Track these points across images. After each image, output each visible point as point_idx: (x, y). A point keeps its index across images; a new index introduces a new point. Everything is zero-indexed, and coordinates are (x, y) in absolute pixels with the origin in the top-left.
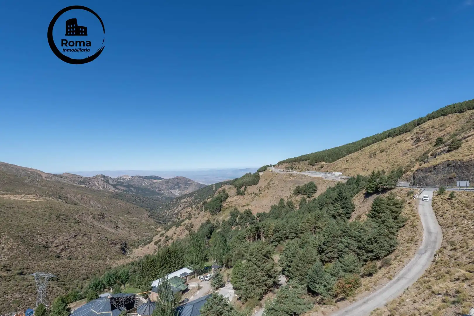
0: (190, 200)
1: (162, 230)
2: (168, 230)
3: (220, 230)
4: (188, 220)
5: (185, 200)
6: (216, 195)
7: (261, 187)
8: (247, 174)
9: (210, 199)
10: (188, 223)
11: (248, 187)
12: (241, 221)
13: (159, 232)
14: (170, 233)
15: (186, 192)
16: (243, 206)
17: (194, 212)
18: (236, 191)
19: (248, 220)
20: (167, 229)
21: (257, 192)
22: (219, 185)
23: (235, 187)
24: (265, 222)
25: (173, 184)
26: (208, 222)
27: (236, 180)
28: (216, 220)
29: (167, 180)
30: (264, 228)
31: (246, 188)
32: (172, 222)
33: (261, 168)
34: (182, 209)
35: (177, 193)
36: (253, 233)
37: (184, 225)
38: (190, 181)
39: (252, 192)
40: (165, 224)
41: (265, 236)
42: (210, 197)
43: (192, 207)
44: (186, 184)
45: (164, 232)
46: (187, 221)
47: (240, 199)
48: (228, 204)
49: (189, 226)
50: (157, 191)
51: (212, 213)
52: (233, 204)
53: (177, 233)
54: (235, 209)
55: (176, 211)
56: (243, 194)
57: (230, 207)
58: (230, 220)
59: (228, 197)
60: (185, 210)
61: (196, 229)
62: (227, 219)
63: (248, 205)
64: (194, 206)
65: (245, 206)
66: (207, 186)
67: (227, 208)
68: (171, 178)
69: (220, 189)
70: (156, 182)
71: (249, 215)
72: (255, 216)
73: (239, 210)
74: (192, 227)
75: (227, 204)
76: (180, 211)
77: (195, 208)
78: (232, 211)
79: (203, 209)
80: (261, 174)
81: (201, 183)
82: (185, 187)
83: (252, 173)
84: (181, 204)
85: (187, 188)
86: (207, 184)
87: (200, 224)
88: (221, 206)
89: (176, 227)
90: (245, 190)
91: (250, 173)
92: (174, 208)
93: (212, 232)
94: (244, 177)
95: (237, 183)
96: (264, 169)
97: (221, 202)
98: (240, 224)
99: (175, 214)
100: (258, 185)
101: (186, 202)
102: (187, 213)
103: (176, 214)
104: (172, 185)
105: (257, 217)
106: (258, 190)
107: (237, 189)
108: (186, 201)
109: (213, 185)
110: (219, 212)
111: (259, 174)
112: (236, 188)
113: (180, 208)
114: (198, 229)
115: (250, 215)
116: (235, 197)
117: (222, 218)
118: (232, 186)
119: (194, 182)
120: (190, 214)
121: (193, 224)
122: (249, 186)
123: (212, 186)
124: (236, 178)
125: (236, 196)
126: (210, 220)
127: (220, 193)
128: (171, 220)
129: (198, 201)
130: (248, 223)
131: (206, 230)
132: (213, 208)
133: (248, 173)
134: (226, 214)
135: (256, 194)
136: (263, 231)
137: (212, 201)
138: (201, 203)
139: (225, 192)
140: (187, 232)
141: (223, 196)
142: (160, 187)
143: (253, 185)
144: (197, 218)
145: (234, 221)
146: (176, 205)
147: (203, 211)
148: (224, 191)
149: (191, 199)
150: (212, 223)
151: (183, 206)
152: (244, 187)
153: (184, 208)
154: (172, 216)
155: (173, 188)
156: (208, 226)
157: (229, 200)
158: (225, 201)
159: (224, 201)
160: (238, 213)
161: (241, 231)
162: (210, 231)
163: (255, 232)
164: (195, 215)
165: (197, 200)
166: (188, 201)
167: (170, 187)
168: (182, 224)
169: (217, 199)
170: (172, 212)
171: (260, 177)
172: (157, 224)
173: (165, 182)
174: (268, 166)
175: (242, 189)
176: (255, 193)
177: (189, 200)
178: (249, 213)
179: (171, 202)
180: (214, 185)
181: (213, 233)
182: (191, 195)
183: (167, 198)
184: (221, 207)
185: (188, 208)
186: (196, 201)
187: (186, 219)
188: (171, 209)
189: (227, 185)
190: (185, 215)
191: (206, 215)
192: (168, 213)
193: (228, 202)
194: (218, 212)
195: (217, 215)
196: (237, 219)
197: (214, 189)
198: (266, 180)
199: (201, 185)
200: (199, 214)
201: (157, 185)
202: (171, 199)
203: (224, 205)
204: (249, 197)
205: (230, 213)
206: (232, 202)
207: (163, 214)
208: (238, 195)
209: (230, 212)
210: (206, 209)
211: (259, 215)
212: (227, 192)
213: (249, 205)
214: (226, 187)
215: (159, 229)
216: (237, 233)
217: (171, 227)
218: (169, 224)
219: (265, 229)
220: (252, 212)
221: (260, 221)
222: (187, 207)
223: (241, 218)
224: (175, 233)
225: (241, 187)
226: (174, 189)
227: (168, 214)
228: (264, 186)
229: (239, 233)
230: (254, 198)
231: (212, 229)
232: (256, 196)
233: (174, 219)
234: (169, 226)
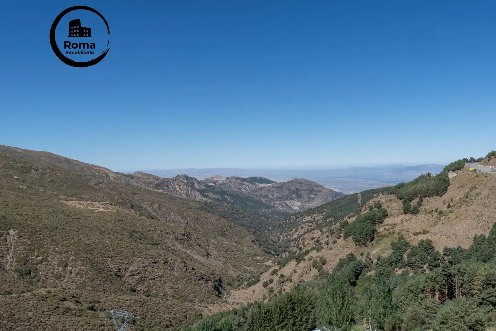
0: (319, 218)
1: (273, 264)
2: (284, 266)
3: (372, 273)
4: (315, 251)
5: (309, 218)
6: (365, 212)
7: (452, 200)
8: (422, 177)
9: (354, 219)
10: (317, 257)
11: (425, 200)
12: (413, 259)
13: (270, 267)
14: (287, 270)
15: (311, 205)
16: (416, 234)
17: (326, 239)
18: (402, 206)
19: (427, 259)
20: (282, 264)
21: (444, 209)
22: (368, 194)
23: (401, 199)
24: (466, 266)
25: (289, 190)
26: (351, 257)
27: (402, 185)
28: (365, 255)
29: (280, 183)
30: (463, 276)
31: (422, 200)
32: (289, 253)
33: (451, 165)
34: (305, 233)
35: (296, 206)
36: (440, 283)
37: (311, 260)
38: (317, 186)
39: (434, 209)
40: (278, 255)
41: (464, 291)
42: (352, 214)
43: (321, 231)
44: (311, 191)
45: (277, 267)
46: (314, 254)
47: (410, 219)
48: (387, 228)
49: (318, 261)
50: (264, 202)
51: (357, 242)
52: (397, 229)
53: (300, 272)
54: (401, 238)
55: (295, 236)
56: (415, 212)
57: (390, 233)
58: (391, 256)
59: (386, 215)
60: (311, 235)
61: (330, 268)
62: (386, 254)
63: (425, 232)
64: (324, 229)
65: (420, 233)
66: (347, 196)
67: (385, 236)
68: (286, 181)
69: (371, 201)
70: (264, 188)
71: (427, 250)
72: (441, 252)
73: (408, 240)
74: (324, 264)
75: (385, 229)
76: (302, 235)
77: (326, 232)
78: (396, 241)
79: (342, 235)
80: (451, 175)
81: (337, 190)
82: (309, 197)
83: (434, 174)
84: (303, 225)
85: (313, 198)
86: (346, 193)
87: (338, 260)
88: (374, 231)
89: (297, 261)
90: (420, 204)
91: (429, 174)
92: (291, 230)
93: (359, 275)
94: (417, 181)
95: (402, 190)
96: (458, 166)
97: (374, 224)
98: (410, 265)
99: (293, 240)
100: (446, 197)
101: (312, 222)
102: (314, 240)
103: (295, 240)
104: (288, 192)
105: (445, 254)
106: (447, 205)
107: (404, 203)
108: (312, 219)
109: (357, 194)
110: (371, 241)
111: (447, 176)
112: (402, 201)
113: (301, 232)
114: (334, 267)
115: (430, 251)
116: (401, 217)
117: (377, 253)
118: (392, 197)
119: (324, 188)
120: (318, 241)
121: (325, 259)
122: (427, 198)
123: (355, 195)
124: (400, 182)
125: (402, 214)
126: (354, 254)
127: (371, 208)
128: (288, 250)
129: (332, 222)
130: (427, 265)
131: (348, 270)
132: (359, 234)
133: (425, 173)
134: (383, 246)
135: (441, 213)
136: (461, 281)
137: (357, 221)
138: (338, 224)
139: (381, 207)
140: (315, 271)
141: (377, 213)
142: (269, 195)
143: (435, 197)
144: (331, 249)
145: (399, 260)
146: (295, 225)
147: (342, 238)
148: (379, 205)
149: (319, 217)
150: (358, 259)
151: (306, 227)
152: (418, 199)
153: (307, 232)
154: (288, 243)
155: (288, 197)
156: (351, 264)
157: (387, 221)
158: (381, 222)
159: (379, 222)
160: (406, 245)
161: (413, 278)
162: (355, 272)
163: (444, 282)
164: (328, 244)
165: (330, 219)
166: (314, 219)
167: (284, 195)
168: (306, 257)
169: (366, 218)
170: (289, 237)
171: (451, 182)
172: (267, 254)
173: (277, 187)
174: (465, 161)
175: (414, 203)
176: (439, 211)
177: (316, 219)
178: (428, 247)
179: (286, 220)
180: (360, 195)
181: (359, 278)
182: (319, 209)
183: (280, 214)
184: (374, 233)
185: (315, 231)
186: (328, 221)
187: (312, 249)
188: (287, 232)
189: (383, 195)
190: (309, 244)
191: (347, 245)
192: (282, 238)
193: (386, 225)
194: (368, 242)
195: (366, 246)
196: (405, 256)
197: (360, 201)
198: (463, 186)
199: (337, 194)
200: (334, 242)
201: (263, 192)
202: (287, 215)
203: (381, 229)
204: (427, 217)
205: (392, 244)
206: (395, 224)
207: (274, 238)
208: (405, 213)
209: (390, 242)
210: (347, 236)
211: (448, 252)
212: (384, 207)
213: (428, 232)
214: (383, 199)
215: (269, 263)
216: (405, 281)
217: (288, 260)
218: (284, 256)
219: (465, 278)
220: (434, 245)
221: (450, 262)
222: (313, 229)
223: (413, 254)
224: (296, 272)
225: (410, 199)
226: (292, 199)
227: (283, 240)
228: (458, 198)
229: (411, 282)
230: (438, 221)
231: (359, 270)
232: (443, 216)
233: (293, 249)
234: (285, 259)
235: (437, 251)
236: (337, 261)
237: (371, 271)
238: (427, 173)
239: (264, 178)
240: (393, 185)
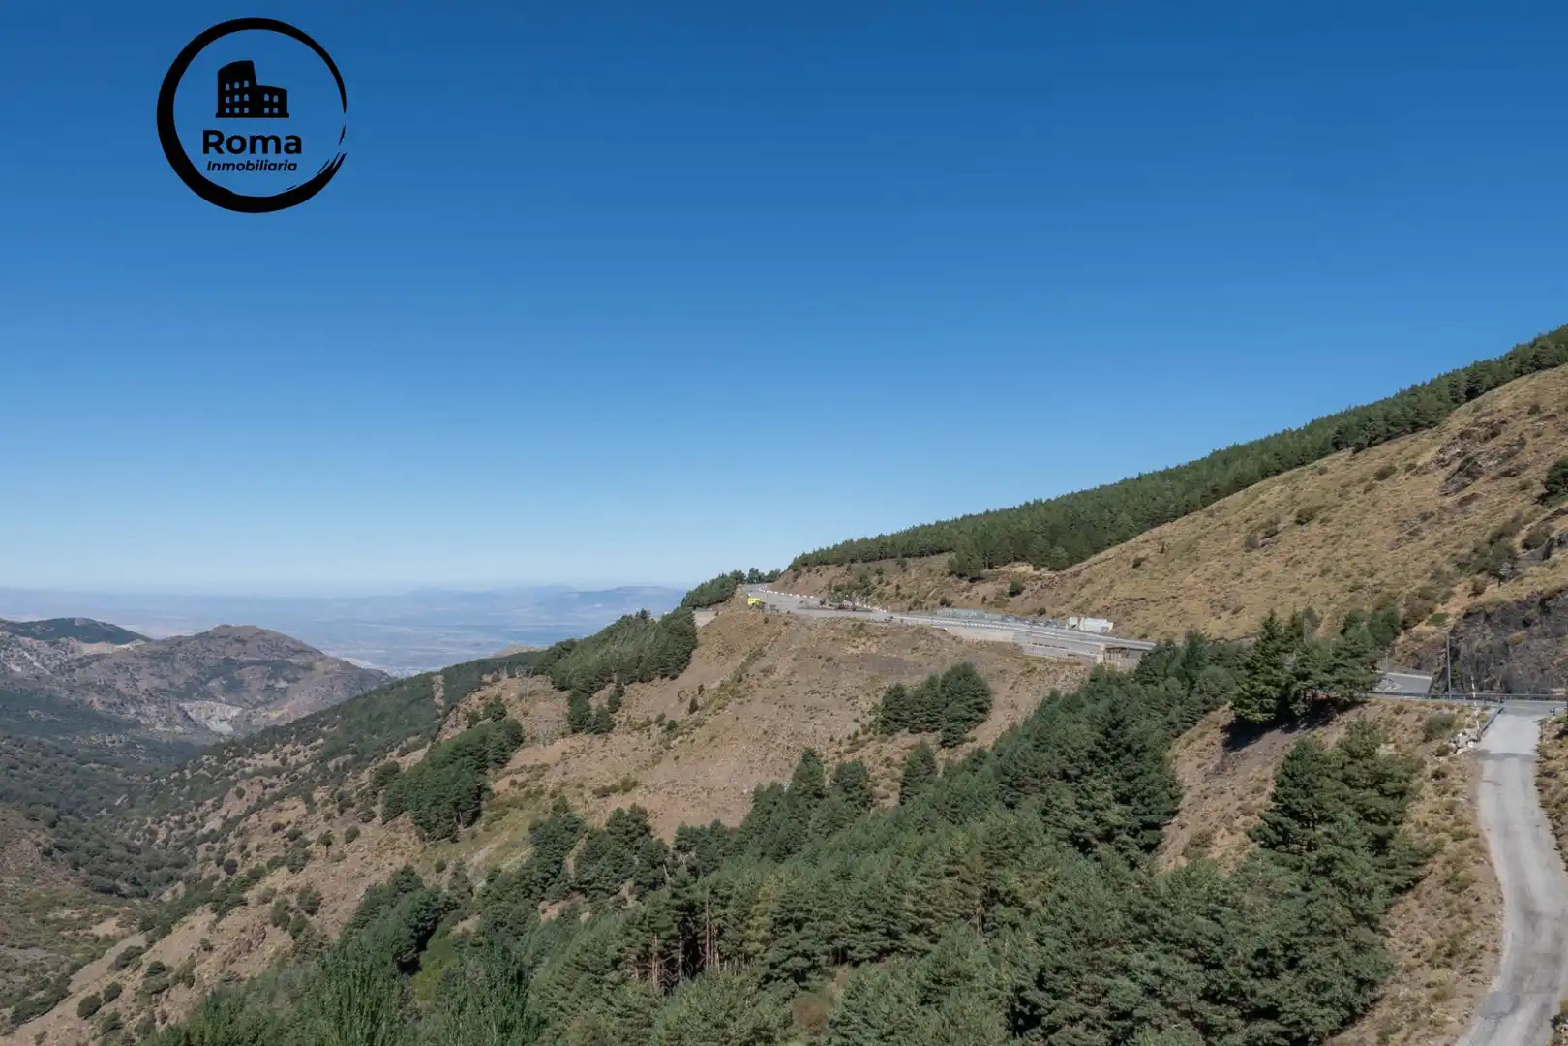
0: (300, 757)
1: (125, 930)
2: (166, 930)
3: (471, 924)
4: (285, 869)
5: (267, 760)
6: (453, 732)
7: (701, 689)
8: (626, 621)
9: (419, 755)
10: (290, 890)
11: (629, 690)
12: (593, 871)
13: (110, 941)
14: (174, 949)
15: (274, 715)
16: (604, 793)
17: (324, 827)
18: (567, 711)
19: (632, 864)
20: (158, 927)
21: (680, 714)
22: (466, 676)
23: (562, 689)
24: (739, 874)
25: (198, 665)
26: (406, 881)
27: (567, 648)
28: (450, 868)
29: (164, 642)
30: (724, 906)
31: (621, 692)
32: (187, 884)
33: (701, 589)
34: (251, 811)
35: (220, 718)
36: (664, 934)
37: (266, 901)
38: (301, 650)
39: (654, 718)
40: (147, 895)
41: (727, 948)
42: (412, 739)
43: (308, 800)
44: (277, 669)
45: (139, 940)
46: (279, 880)
47: (586, 751)
48: (520, 778)
49: (294, 904)
50: (98, 707)
51: (426, 828)
52: (550, 782)
53: (223, 945)
54: (561, 807)
55: (214, 823)
56: (601, 726)
57: (528, 794)
58: (528, 867)
59: (517, 739)
60: (270, 817)
61: (330, 923)
62: (513, 862)
63: (628, 786)
64: (318, 795)
65: (614, 789)
66: (400, 683)
67: (514, 803)
68: (188, 632)
69: (475, 698)
70: (98, 657)
71: (633, 839)
72: (670, 843)
73: (579, 813)
74: (312, 912)
75: (513, 783)
76: (238, 819)
77: (325, 804)
78: (545, 818)
79: (378, 809)
80: (702, 618)
81: (365, 665)
82: (269, 687)
83: (656, 615)
84: (243, 785)
85: (284, 691)
86: (396, 672)
87: (360, 892)
88: (480, 792)
89: (214, 910)
90: (615, 703)
91: (644, 615)
92: (199, 805)
93: (430, 933)
94: (610, 634)
95: (570, 664)
96: (719, 592)
97: (481, 768)
98: (582, 888)
99: (205, 838)
100: (688, 680)
101: (277, 772)
102: (279, 835)
103: (213, 837)
104: (190, 672)
105: (679, 848)
106: (687, 705)
107: (571, 701)
108: (277, 763)
109: (431, 674)
110: (470, 824)
111: (691, 621)
112: (566, 693)
113: (233, 807)
114: (346, 919)
115: (640, 841)
116: (561, 745)
117: (488, 858)
118: (541, 683)
119: (323, 658)
120: (295, 836)
121: (318, 894)
122: (637, 685)
123: (426, 679)
124: (564, 639)
125: (564, 735)
126: (417, 867)
127: (473, 718)
128: (185, 874)
129: (345, 767)
130: (630, 883)
131: (394, 922)
132: (435, 803)
133: (633, 611)
134: (506, 836)
135: (672, 726)
136: (719, 921)
137: (431, 761)
138: (365, 776)
139: (504, 714)
140: (280, 940)
141: (491, 734)
142: (120, 685)
143: (657, 680)
144: (341, 858)
145: (554, 876)
146: (218, 786)
147: (378, 820)
148: (497, 710)
149: (302, 755)
150: (428, 886)
151: (253, 792)
152: (611, 687)
153: (261, 805)
154: (186, 851)
155: (195, 690)
156: (406, 903)
157: (522, 758)
158: (501, 762)
159: (496, 761)
160: (575, 827)
161: (592, 924)
162: (417, 929)
163: (674, 931)
164: (328, 844)
165: (340, 760)
166: (284, 761)
167: (180, 681)
168: (250, 895)
169: (457, 751)
170: (190, 828)
171: (700, 638)
172: (99, 895)
173: (153, 656)
174: (738, 577)
175: (599, 701)
176: (666, 721)
177: (292, 760)
178: (633, 828)
179: (181, 769)
180: (440, 678)
181: (429, 944)
182: (303, 729)
183: (155, 748)
184: (478, 797)
185: (287, 803)
186: (331, 765)
187: (274, 863)
188: (182, 813)
189: (512, 676)
190: (263, 845)
191: (393, 840)
192: (162, 834)
193: (518, 772)
194: (460, 827)
195: (454, 841)
196: (570, 862)
197: (439, 698)
198: (729, 650)
199: (365, 676)
200: (352, 835)
201: (95, 674)
202: (183, 753)
203: (500, 785)
204: (633, 740)
205: (533, 829)
206: (545, 767)
207: (132, 837)
208: (574, 732)
209: (528, 823)
210: (394, 811)
211: (688, 839)
212: (513, 713)
213: (635, 784)
214: (509, 688)
215: (108, 927)
216: (568, 937)
217: (182, 910)
218: (167, 896)
219: (730, 911)
220: (650, 822)
221: (693, 870)
222: (281, 797)
223: (592, 855)
224: (210, 949)
225: (590, 689)
226: (207, 695)
227: (166, 842)
228: (717, 684)
229: (584, 939)
230: (665, 750)
231: (428, 921)
232: (676, 737)
233: (203, 868)
234: (171, 906)
235: (660, 840)
236: (358, 896)
237: (466, 918)
238: (639, 611)
239: (104, 624)
240: (541, 646)
